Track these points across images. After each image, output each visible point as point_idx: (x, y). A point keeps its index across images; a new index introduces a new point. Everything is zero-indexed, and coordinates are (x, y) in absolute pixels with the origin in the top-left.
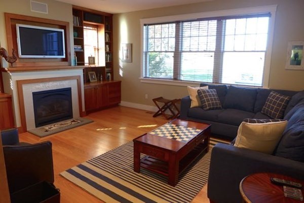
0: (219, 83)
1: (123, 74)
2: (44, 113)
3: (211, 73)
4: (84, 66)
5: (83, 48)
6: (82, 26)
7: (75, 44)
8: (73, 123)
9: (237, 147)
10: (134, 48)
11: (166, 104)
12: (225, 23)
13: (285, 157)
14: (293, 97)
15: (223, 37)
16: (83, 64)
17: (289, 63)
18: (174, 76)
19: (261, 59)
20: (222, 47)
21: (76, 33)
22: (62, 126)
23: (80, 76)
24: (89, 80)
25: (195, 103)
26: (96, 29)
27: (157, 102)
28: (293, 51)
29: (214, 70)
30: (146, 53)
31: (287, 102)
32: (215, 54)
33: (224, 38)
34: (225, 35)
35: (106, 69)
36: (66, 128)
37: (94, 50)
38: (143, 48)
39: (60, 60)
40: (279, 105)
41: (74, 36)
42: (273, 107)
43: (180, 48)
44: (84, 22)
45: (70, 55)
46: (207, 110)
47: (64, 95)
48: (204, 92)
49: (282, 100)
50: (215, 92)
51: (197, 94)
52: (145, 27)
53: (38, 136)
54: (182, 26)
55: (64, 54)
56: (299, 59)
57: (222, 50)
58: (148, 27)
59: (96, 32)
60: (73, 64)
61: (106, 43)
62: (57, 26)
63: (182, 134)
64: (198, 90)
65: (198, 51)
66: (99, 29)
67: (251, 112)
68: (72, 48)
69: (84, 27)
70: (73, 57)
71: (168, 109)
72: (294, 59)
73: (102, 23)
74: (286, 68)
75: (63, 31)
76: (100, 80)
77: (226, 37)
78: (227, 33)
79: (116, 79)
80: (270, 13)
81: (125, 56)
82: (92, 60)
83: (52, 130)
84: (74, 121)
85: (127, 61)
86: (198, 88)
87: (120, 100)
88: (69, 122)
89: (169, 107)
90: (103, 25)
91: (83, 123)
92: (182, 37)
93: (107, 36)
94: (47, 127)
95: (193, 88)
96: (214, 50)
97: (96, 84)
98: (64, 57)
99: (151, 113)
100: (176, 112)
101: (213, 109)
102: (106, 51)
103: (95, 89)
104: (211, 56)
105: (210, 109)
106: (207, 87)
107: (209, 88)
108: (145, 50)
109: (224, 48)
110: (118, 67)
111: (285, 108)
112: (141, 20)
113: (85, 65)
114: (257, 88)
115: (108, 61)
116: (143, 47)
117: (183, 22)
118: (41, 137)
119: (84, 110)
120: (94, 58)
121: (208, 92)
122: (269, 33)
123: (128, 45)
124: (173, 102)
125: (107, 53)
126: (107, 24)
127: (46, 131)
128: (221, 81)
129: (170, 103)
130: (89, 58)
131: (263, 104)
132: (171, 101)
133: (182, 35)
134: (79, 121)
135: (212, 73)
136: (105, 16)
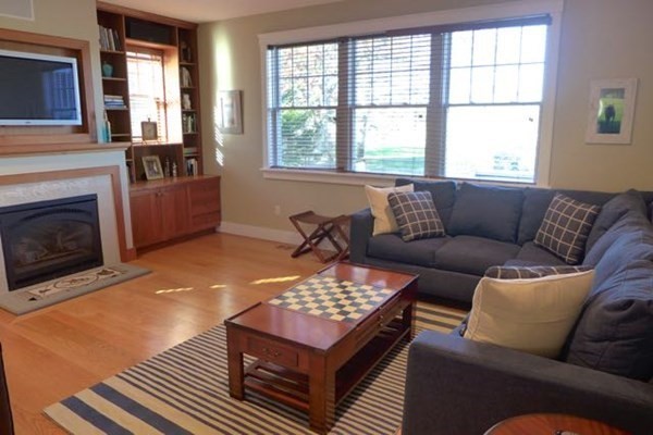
0: (439, 178)
1: (225, 160)
2: (29, 256)
3: (421, 155)
4: (128, 144)
5: (126, 101)
6: (123, 50)
7: (105, 93)
8: (101, 277)
9: (471, 340)
10: (248, 99)
11: (321, 226)
12: (450, 39)
13: (591, 367)
14: (605, 206)
15: (445, 71)
16: (129, 139)
17: (595, 127)
18: (338, 162)
19: (531, 120)
20: (444, 95)
21: (109, 68)
22: (74, 285)
23: (118, 167)
24: (145, 175)
25: (383, 225)
26: (159, 58)
27: (299, 223)
28: (601, 103)
29: (427, 149)
30: (275, 111)
31: (593, 218)
32: (428, 112)
33: (448, 74)
34: (449, 68)
35: (186, 151)
36: (85, 289)
37: (155, 105)
38: (266, 101)
39: (70, 130)
40: (574, 226)
41: (103, 75)
42: (559, 231)
43: (350, 98)
44: (128, 41)
45: (94, 117)
46: (411, 240)
47: (79, 211)
48: (403, 198)
49: (580, 215)
50: (428, 198)
51: (388, 204)
52: (270, 52)
53: (9, 312)
54: (354, 48)
55: (80, 117)
56: (617, 118)
57: (444, 101)
58: (277, 53)
59: (158, 65)
60: (101, 140)
61: (183, 91)
62: (59, 51)
63: (358, 295)
64: (390, 195)
65: (390, 106)
66: (165, 58)
67: (511, 241)
68: (99, 102)
69: (128, 54)
70: (101, 123)
71: (326, 239)
72: (604, 119)
73: (171, 43)
74: (588, 140)
75: (74, 61)
76: (171, 174)
77: (452, 71)
78: (453, 63)
79: (209, 173)
80: (548, 15)
81: (226, 119)
82: (150, 128)
83: (48, 296)
84: (105, 272)
85: (231, 131)
86: (391, 190)
87: (220, 220)
88: (91, 275)
89: (327, 234)
90: (175, 49)
91: (125, 276)
92: (354, 74)
93: (186, 73)
94: (35, 290)
95: (379, 190)
96: (427, 102)
97: (162, 184)
98: (79, 122)
99: (287, 247)
100: (344, 245)
101: (425, 237)
102: (183, 107)
103: (157, 195)
104: (421, 116)
105: (417, 238)
106: (412, 185)
107: (416, 189)
108: (271, 104)
109: (447, 98)
110: (213, 144)
111: (588, 234)
112: (260, 36)
113: (134, 140)
114: (525, 186)
115: (190, 131)
116: (266, 98)
117: (355, 38)
118: (16, 315)
119: (130, 244)
120: (155, 125)
121: (412, 198)
122: (548, 63)
123: (232, 93)
124: (336, 223)
125: (185, 113)
126: (183, 47)
127: (33, 299)
128: (443, 172)
129: (331, 225)
130: (143, 124)
131: (538, 223)
132: (333, 220)
133: (354, 70)
134: (116, 273)
135: (423, 155)
136: (180, 29)
